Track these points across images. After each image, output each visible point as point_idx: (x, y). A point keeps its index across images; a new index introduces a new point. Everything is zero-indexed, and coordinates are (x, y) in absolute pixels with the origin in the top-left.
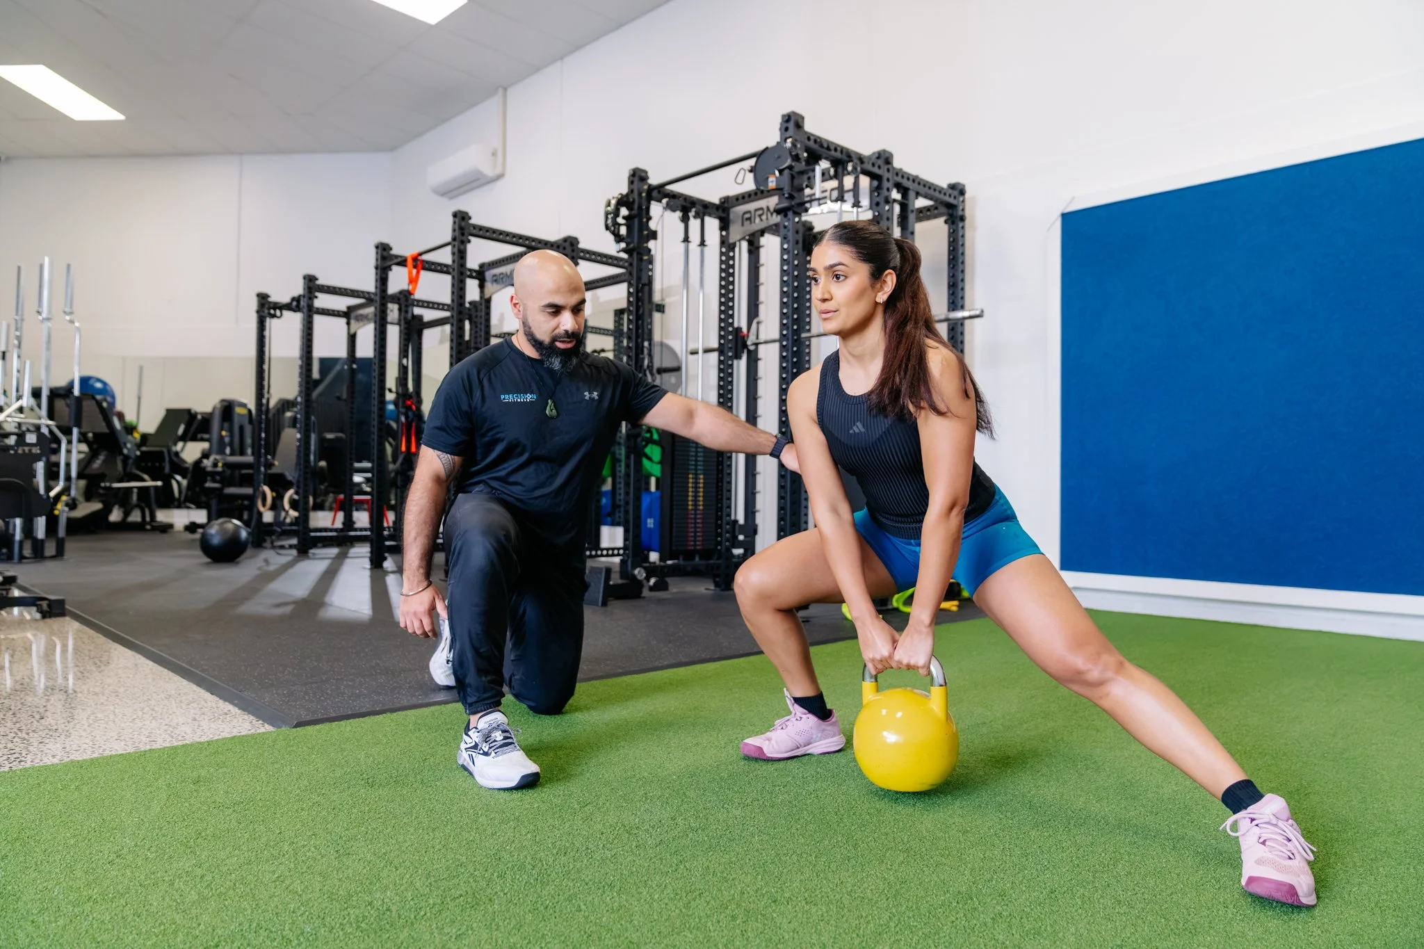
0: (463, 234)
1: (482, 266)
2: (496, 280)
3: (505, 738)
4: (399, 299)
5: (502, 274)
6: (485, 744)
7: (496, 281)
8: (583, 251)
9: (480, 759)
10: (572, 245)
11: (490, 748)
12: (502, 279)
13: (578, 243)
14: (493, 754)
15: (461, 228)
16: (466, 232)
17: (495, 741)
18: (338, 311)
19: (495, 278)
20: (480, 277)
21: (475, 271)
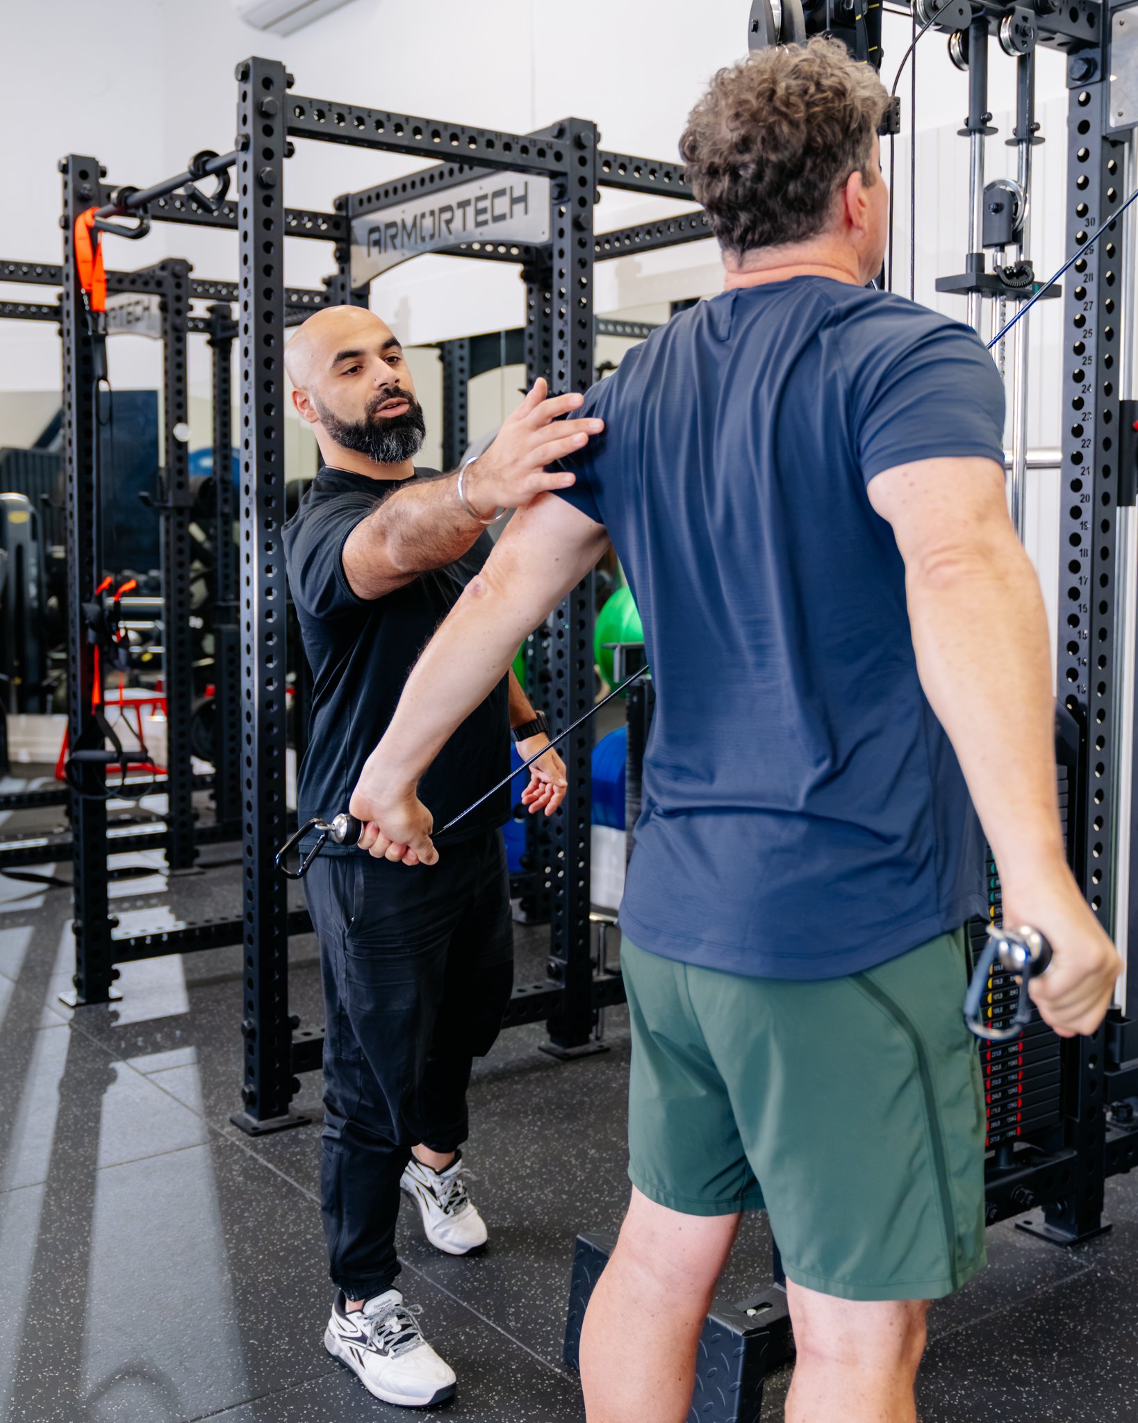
0: (268, 131)
1: (342, 203)
2: (380, 239)
3: (404, 1327)
4: (159, 284)
5: (392, 225)
6: (378, 1337)
7: (377, 243)
8: (610, 160)
9: (371, 1359)
10: (579, 144)
11: (386, 1343)
12: (394, 237)
13: (597, 137)
14: (392, 1353)
15: (262, 113)
16: (277, 125)
17: (391, 1333)
18: (39, 307)
19: (375, 236)
20: (336, 234)
21: (326, 218)
